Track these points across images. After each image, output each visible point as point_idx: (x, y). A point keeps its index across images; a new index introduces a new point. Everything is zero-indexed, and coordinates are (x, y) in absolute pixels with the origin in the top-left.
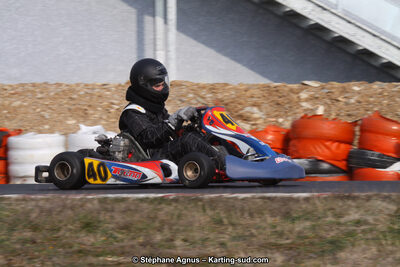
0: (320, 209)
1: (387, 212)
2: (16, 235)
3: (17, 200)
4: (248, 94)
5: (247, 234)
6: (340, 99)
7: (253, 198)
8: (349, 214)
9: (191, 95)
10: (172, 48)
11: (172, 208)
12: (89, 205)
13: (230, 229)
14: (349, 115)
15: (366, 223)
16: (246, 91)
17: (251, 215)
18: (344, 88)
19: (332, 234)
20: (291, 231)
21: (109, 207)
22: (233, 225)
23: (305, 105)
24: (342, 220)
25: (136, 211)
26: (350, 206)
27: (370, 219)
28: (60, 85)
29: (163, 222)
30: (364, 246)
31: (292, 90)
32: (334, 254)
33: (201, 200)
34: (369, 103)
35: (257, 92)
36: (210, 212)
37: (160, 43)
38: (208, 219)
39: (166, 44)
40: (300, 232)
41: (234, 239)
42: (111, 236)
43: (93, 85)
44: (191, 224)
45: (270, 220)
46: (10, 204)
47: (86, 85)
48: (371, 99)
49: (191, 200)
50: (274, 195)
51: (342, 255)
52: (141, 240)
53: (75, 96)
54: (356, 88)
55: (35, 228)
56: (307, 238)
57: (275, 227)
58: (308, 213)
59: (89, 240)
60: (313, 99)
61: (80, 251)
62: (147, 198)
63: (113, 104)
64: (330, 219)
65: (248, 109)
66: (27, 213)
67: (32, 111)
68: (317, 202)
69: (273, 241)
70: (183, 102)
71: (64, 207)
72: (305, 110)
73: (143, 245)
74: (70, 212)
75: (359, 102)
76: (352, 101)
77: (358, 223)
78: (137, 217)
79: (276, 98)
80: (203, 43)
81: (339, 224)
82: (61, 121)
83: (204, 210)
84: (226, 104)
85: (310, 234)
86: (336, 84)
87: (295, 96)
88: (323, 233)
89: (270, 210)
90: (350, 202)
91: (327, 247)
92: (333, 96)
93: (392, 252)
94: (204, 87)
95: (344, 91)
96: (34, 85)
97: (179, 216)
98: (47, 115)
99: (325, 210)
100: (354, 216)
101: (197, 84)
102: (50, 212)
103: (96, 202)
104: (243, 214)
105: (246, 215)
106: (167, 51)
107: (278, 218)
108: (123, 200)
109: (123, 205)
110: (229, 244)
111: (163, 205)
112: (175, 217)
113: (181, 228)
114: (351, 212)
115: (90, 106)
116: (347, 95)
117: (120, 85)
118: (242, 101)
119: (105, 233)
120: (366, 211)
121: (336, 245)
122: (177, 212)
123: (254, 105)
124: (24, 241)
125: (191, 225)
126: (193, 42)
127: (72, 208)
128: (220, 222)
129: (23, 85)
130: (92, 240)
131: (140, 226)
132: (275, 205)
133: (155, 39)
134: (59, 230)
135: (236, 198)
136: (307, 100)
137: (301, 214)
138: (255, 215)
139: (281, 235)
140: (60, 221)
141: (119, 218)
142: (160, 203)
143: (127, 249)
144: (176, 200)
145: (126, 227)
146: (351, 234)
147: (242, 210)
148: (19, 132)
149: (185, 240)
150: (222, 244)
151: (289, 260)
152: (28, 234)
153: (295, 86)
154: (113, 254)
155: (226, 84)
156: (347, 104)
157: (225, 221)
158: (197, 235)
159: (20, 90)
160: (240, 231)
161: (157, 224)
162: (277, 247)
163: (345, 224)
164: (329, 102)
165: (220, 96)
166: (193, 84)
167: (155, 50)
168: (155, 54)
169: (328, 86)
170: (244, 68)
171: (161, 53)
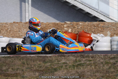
0: (54, 59)
1: (73, 60)
4: (49, 25)
5: (31, 67)
6: (76, 27)
7: (35, 56)
10: (30, 12)
11: (11, 59)
15: (66, 63)
16: (48, 25)
17: (34, 61)
18: (77, 23)
19: (56, 67)
20: (44, 66)
23: (65, 29)
24: (60, 63)
26: (63, 58)
27: (68, 62)
29: (7, 64)
30: (63, 70)
31: (62, 24)
32: (54, 73)
33: (19, 57)
34: (84, 28)
35: (51, 25)
36: (22, 61)
37: (27, 11)
38: (21, 63)
39: (29, 11)
40: (47, 66)
41: (27, 68)
43: (3, 23)
45: (39, 63)
47: (1, 23)
48: (85, 27)
50: (41, 55)
51: (56, 73)
54: (81, 24)
56: (48, 68)
57: (40, 65)
58: (50, 61)
60: (68, 27)
62: (5, 56)
63: (8, 29)
64: (56, 62)
68: (53, 57)
69: (38, 69)
72: (65, 30)
75: (81, 28)
76: (79, 27)
77: (64, 63)
79: (57, 27)
80: (40, 10)
81: (59, 64)
83: (20, 60)
85: (49, 67)
86: (75, 22)
87: (63, 26)
88: (53, 67)
89: (39, 60)
90: (63, 57)
91: (53, 71)
92: (74, 26)
93: (71, 72)
95: (77, 24)
97: (12, 62)
99: (55, 60)
100: (63, 61)
104: (31, 61)
105: (32, 61)
106: (29, 13)
107: (41, 62)
110: (24, 70)
111: (8, 59)
113: (12, 65)
115: (2, 29)
116: (78, 26)
117: (11, 23)
120: (67, 60)
121: (56, 70)
122: (12, 61)
125: (15, 65)
126: (37, 10)
128: (24, 63)
132: (41, 58)
133: (25, 9)
135: (30, 56)
136: (66, 27)
137: (48, 61)
138: (35, 61)
139: (41, 67)
144: (12, 57)
147: (31, 60)
149: (12, 69)
150: (22, 70)
151: (40, 75)
153: (63, 23)
155: (43, 23)
156: (78, 28)
157: (26, 63)
158: (16, 67)
160: (29, 66)
163: (60, 64)
164: (72, 28)
167: (26, 13)
168: (25, 14)
169: (72, 23)
170: (52, 18)
171: (27, 14)
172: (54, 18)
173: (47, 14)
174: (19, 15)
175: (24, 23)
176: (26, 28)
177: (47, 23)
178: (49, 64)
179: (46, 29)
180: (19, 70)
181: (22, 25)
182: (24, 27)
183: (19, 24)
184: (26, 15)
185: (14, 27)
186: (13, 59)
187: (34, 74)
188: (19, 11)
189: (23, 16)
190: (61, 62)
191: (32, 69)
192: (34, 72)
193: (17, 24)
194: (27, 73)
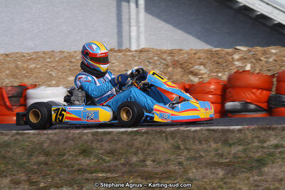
0: (249, 137)
2: (34, 159)
3: (34, 134)
4: (197, 56)
5: (197, 156)
6: (262, 59)
7: (201, 130)
8: (270, 141)
9: (156, 58)
10: (142, 25)
11: (143, 138)
12: (85, 137)
13: (185, 152)
14: (269, 70)
15: (282, 146)
16: (195, 54)
17: (200, 142)
18: (265, 51)
19: (258, 155)
20: (229, 153)
21: (99, 138)
22: (187, 149)
23: (237, 63)
24: (265, 145)
25: (119, 141)
26: (270, 135)
28: (63, 52)
29: (137, 149)
30: (281, 163)
31: (228, 53)
32: (260, 169)
33: (164, 132)
34: (283, 61)
35: (202, 55)
36: (171, 141)
37: (133, 21)
38: (170, 146)
39: (138, 22)
40: (235, 154)
42: (101, 158)
44: (157, 149)
45: (214, 146)
46: (29, 138)
48: (284, 58)
49: (157, 133)
50: (216, 127)
51: (265, 169)
52: (122, 161)
53: (73, 60)
54: (274, 51)
55: (47, 154)
56: (240, 157)
57: (217, 150)
58: (241, 140)
59: (85, 162)
60: (243, 59)
61: (79, 170)
62: (127, 131)
64: (256, 144)
65: (196, 67)
66: (41, 144)
67: (43, 71)
68: (247, 132)
69: (216, 160)
70: (150, 63)
71: (67, 138)
72: (237, 67)
73: (124, 165)
74: (71, 142)
75: (276, 61)
76: (271, 60)
77: (276, 146)
78: (119, 145)
79: (216, 59)
80: (165, 21)
81: (263, 147)
82: (64, 78)
83: (167, 140)
84: (181, 64)
85: (242, 155)
86: (259, 48)
87: (230, 57)
88: (251, 154)
89: (214, 139)
91: (255, 164)
92: (257, 57)
94: (165, 52)
95: (265, 53)
96: (44, 53)
97: (149, 144)
98: (54, 74)
99: (252, 138)
100: (273, 141)
101: (160, 50)
102: (57, 142)
103: (89, 135)
104: (194, 142)
105: (197, 142)
106: (138, 27)
107: (219, 144)
108: (109, 133)
109: (109, 137)
110: (185, 163)
111: (138, 136)
112: (146, 145)
113: (151, 152)
114: (271, 139)
116: (267, 56)
118: (192, 61)
119: (96, 156)
120: (282, 138)
121: (261, 163)
122: (147, 141)
123: (201, 64)
124: (39, 164)
126: (157, 20)
127: (73, 139)
128: (178, 148)
129: (37, 53)
130: (88, 162)
131: (121, 151)
132: (217, 135)
133: (130, 19)
134: (64, 155)
135: (189, 131)
136: (238, 60)
137: (235, 141)
138: (203, 142)
139: (221, 156)
140: (64, 149)
141: (107, 146)
142: (135, 135)
143: (113, 168)
144: (146, 133)
145: (111, 152)
146: (271, 154)
147: (194, 139)
148: (35, 86)
149: (154, 161)
150: (180, 163)
151: (227, 174)
152: (42, 158)
153: (230, 50)
154: (102, 171)
155: (181, 50)
156: (267, 62)
157: (182, 147)
158: (162, 157)
159: (34, 56)
160: (192, 153)
161: (133, 150)
162: (219, 165)
163: (267, 148)
164: (254, 61)
165: (176, 58)
166: (157, 50)
167: (130, 26)
168: (130, 29)
169: (254, 50)
170: (193, 38)
171: (134, 29)
172: (199, 37)
173: (180, 29)
174: (116, 31)
175: (136, 51)
176: (141, 62)
177: (191, 50)
178: (241, 148)
179: (191, 65)
180: (169, 163)
181: (132, 56)
182: (136, 62)
183: (124, 55)
184: (130, 32)
185: (114, 61)
186: (149, 137)
187: (213, 173)
188: (114, 21)
189: (125, 34)
190: (268, 143)
191: (202, 159)
192: (211, 169)
193: (120, 54)
194: (194, 171)
